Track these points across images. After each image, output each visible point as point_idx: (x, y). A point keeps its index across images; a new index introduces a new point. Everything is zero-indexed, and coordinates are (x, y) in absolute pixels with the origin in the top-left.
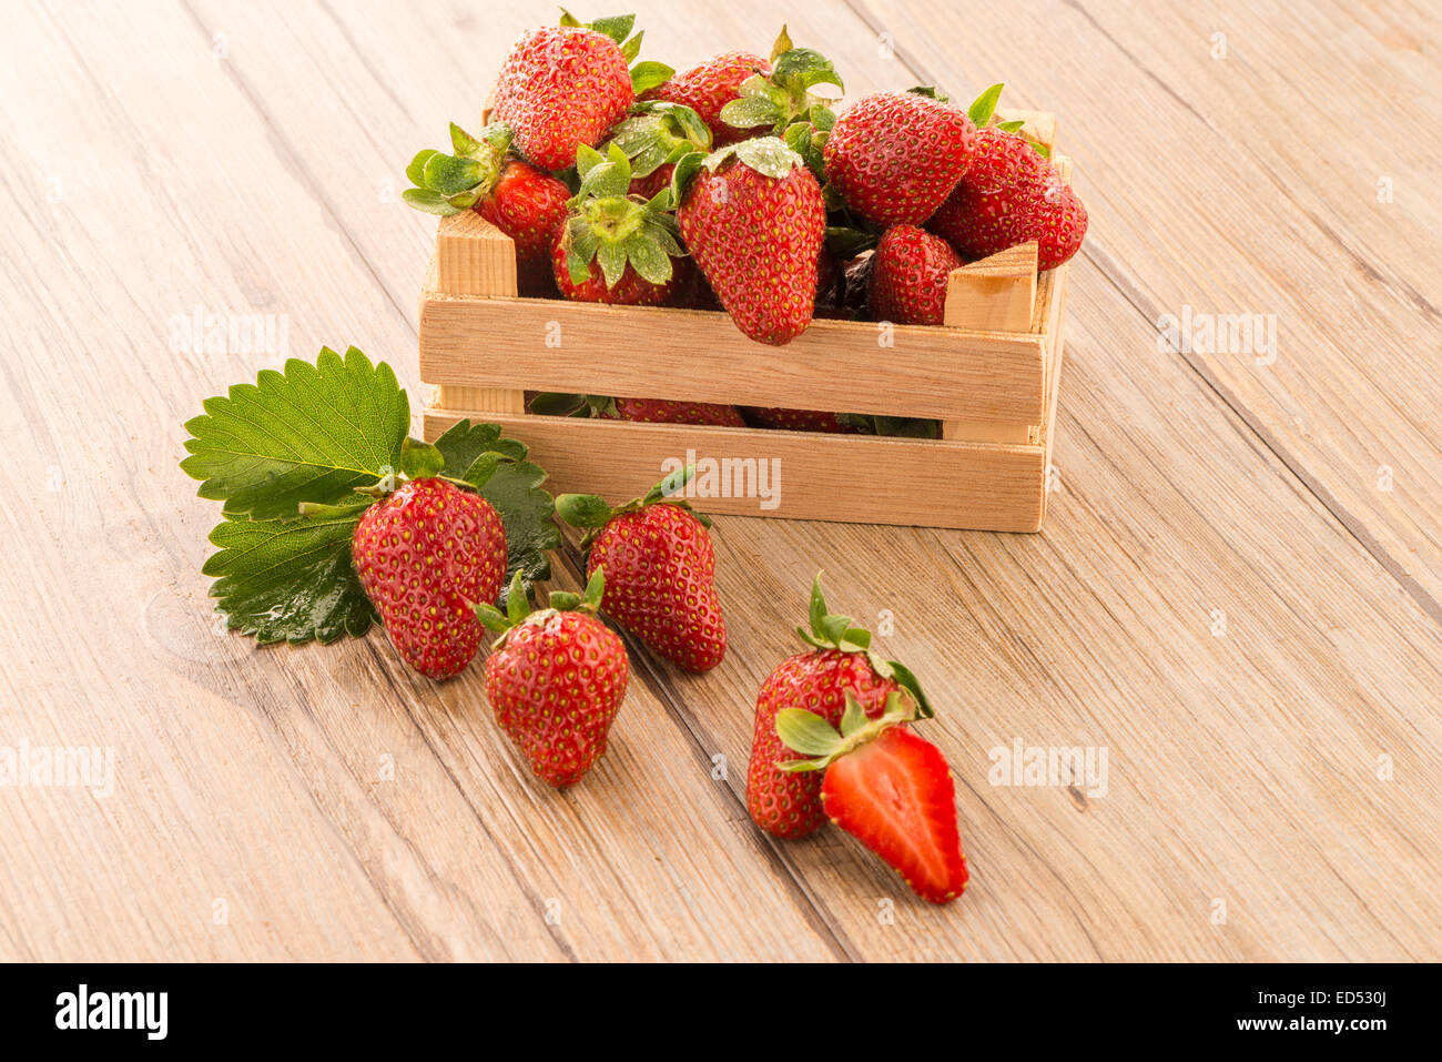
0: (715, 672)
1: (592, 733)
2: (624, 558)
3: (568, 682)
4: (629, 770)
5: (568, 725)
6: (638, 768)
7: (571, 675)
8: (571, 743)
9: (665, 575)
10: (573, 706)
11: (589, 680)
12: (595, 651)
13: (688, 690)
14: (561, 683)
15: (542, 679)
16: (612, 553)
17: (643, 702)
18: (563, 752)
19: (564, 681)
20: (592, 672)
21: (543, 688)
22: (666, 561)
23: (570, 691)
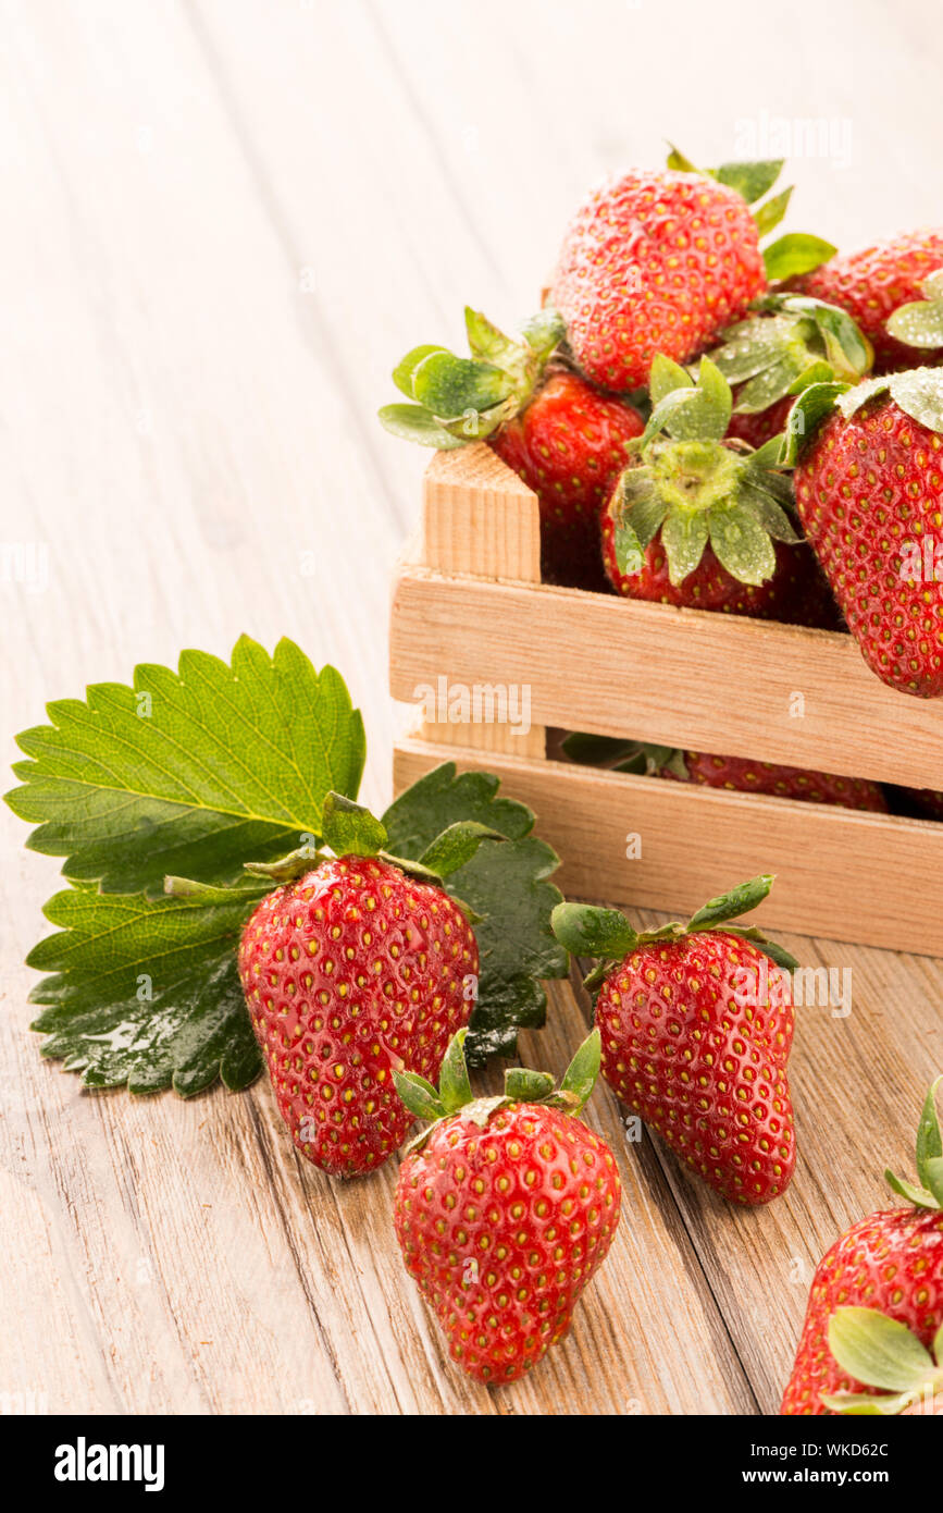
0: (775, 1206)
1: (546, 1305)
2: (645, 1015)
3: (512, 1221)
4: (606, 1361)
5: (507, 1289)
6: (622, 1360)
7: (518, 1210)
8: (511, 1319)
9: (706, 1049)
10: (518, 1260)
11: (547, 1222)
12: (561, 1173)
13: (725, 1234)
14: (501, 1223)
15: (471, 1211)
16: (628, 1005)
18: (495, 1330)
19: (506, 1219)
20: (554, 1209)
21: (472, 1227)
22: (710, 1027)
23: (513, 1236)
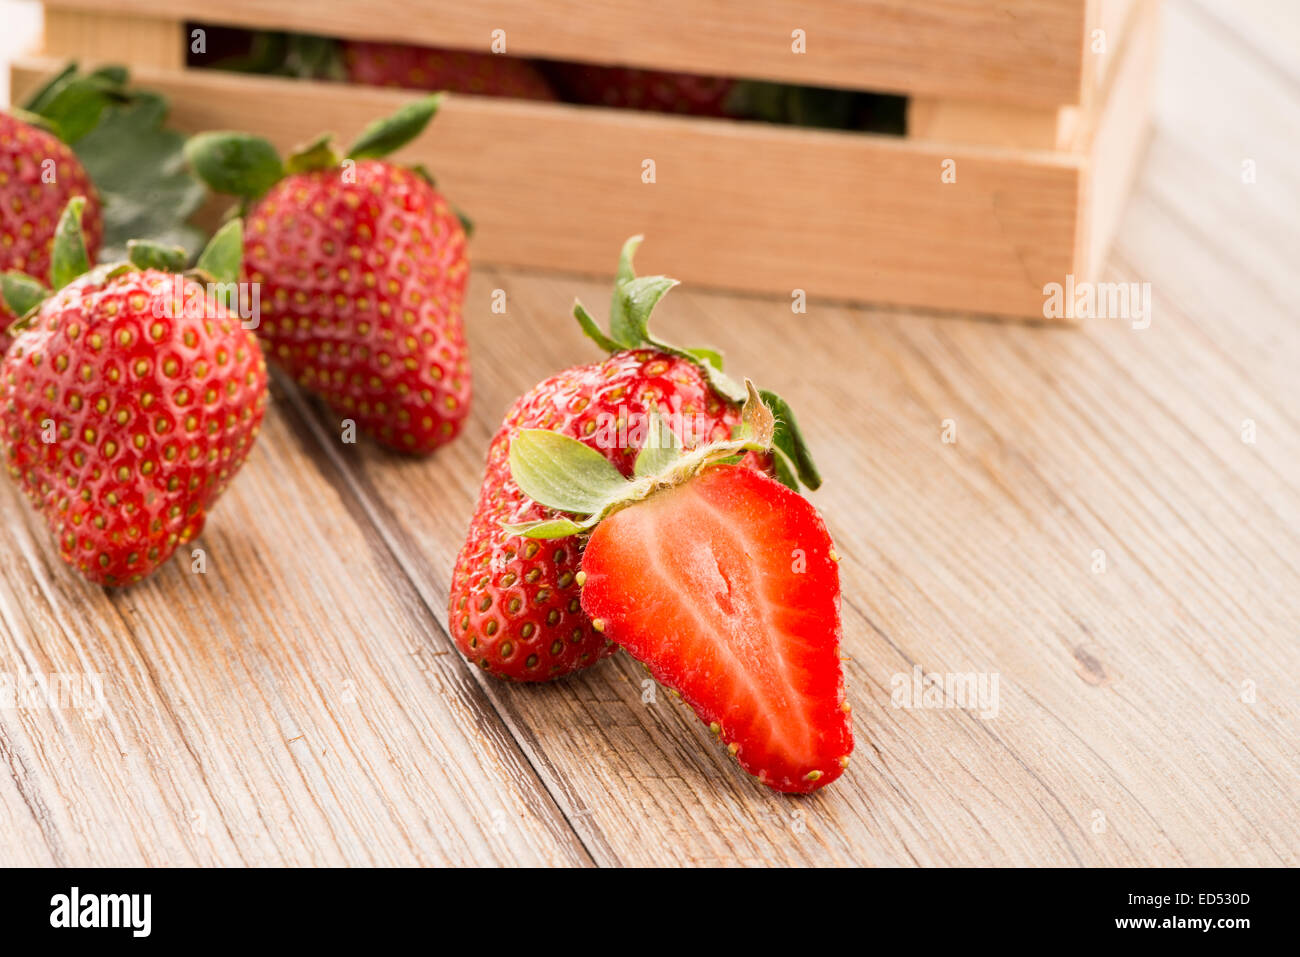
0: (446, 454)
1: (175, 482)
2: (295, 238)
3: (134, 378)
4: (248, 575)
5: (129, 460)
6: (266, 572)
7: (142, 366)
8: (133, 496)
9: (365, 268)
10: (140, 426)
11: (176, 383)
12: (194, 330)
14: (122, 380)
15: (86, 370)
17: (303, 487)
18: (114, 508)
19: (128, 375)
20: (182, 371)
21: (91, 387)
22: (370, 243)
23: (137, 396)
